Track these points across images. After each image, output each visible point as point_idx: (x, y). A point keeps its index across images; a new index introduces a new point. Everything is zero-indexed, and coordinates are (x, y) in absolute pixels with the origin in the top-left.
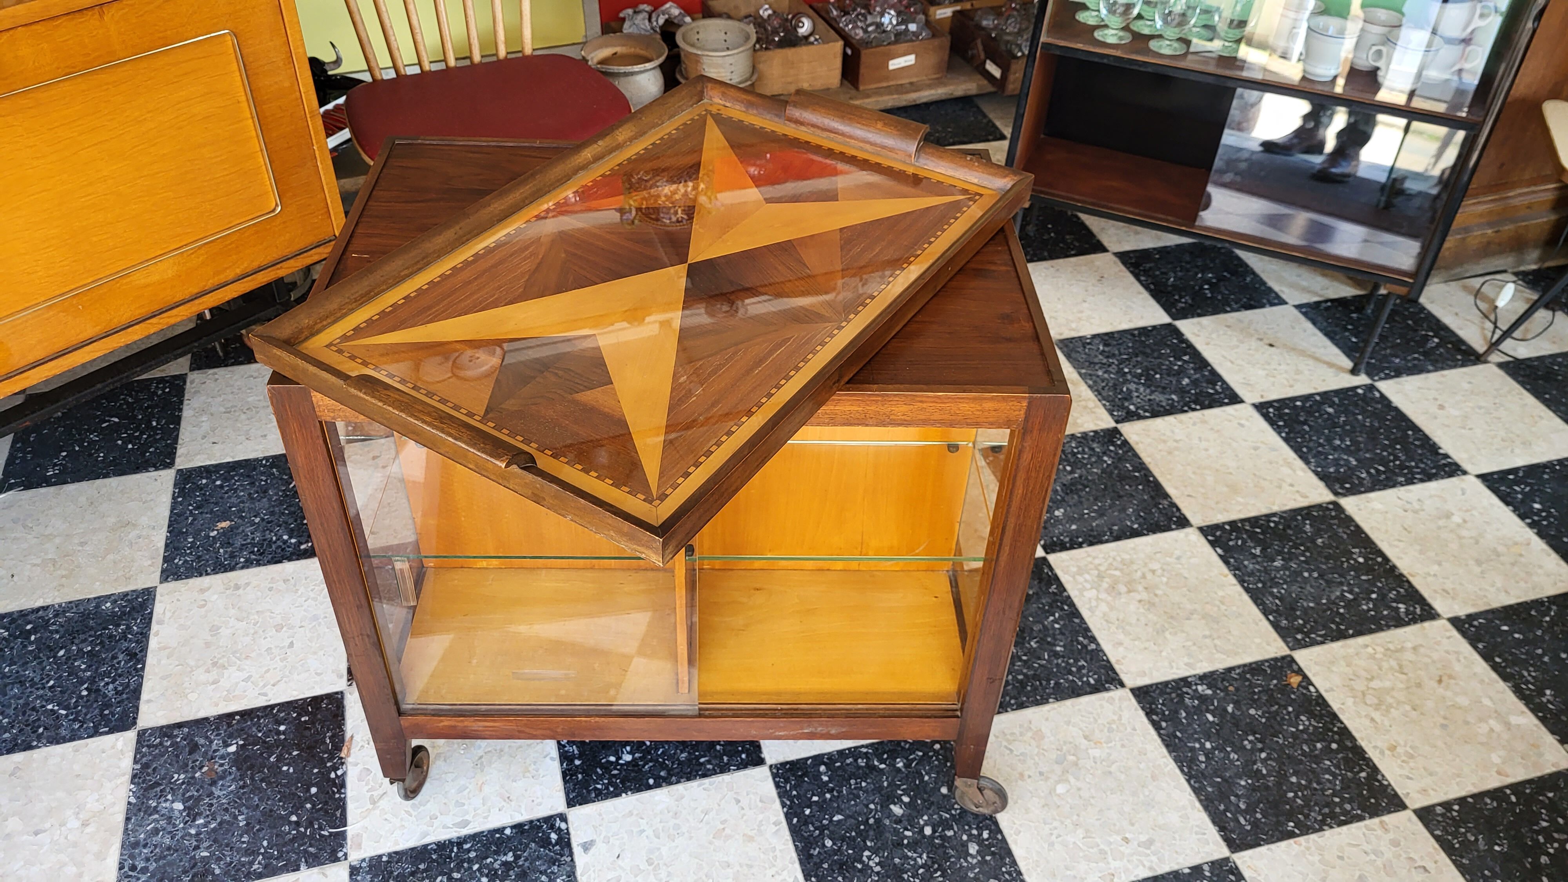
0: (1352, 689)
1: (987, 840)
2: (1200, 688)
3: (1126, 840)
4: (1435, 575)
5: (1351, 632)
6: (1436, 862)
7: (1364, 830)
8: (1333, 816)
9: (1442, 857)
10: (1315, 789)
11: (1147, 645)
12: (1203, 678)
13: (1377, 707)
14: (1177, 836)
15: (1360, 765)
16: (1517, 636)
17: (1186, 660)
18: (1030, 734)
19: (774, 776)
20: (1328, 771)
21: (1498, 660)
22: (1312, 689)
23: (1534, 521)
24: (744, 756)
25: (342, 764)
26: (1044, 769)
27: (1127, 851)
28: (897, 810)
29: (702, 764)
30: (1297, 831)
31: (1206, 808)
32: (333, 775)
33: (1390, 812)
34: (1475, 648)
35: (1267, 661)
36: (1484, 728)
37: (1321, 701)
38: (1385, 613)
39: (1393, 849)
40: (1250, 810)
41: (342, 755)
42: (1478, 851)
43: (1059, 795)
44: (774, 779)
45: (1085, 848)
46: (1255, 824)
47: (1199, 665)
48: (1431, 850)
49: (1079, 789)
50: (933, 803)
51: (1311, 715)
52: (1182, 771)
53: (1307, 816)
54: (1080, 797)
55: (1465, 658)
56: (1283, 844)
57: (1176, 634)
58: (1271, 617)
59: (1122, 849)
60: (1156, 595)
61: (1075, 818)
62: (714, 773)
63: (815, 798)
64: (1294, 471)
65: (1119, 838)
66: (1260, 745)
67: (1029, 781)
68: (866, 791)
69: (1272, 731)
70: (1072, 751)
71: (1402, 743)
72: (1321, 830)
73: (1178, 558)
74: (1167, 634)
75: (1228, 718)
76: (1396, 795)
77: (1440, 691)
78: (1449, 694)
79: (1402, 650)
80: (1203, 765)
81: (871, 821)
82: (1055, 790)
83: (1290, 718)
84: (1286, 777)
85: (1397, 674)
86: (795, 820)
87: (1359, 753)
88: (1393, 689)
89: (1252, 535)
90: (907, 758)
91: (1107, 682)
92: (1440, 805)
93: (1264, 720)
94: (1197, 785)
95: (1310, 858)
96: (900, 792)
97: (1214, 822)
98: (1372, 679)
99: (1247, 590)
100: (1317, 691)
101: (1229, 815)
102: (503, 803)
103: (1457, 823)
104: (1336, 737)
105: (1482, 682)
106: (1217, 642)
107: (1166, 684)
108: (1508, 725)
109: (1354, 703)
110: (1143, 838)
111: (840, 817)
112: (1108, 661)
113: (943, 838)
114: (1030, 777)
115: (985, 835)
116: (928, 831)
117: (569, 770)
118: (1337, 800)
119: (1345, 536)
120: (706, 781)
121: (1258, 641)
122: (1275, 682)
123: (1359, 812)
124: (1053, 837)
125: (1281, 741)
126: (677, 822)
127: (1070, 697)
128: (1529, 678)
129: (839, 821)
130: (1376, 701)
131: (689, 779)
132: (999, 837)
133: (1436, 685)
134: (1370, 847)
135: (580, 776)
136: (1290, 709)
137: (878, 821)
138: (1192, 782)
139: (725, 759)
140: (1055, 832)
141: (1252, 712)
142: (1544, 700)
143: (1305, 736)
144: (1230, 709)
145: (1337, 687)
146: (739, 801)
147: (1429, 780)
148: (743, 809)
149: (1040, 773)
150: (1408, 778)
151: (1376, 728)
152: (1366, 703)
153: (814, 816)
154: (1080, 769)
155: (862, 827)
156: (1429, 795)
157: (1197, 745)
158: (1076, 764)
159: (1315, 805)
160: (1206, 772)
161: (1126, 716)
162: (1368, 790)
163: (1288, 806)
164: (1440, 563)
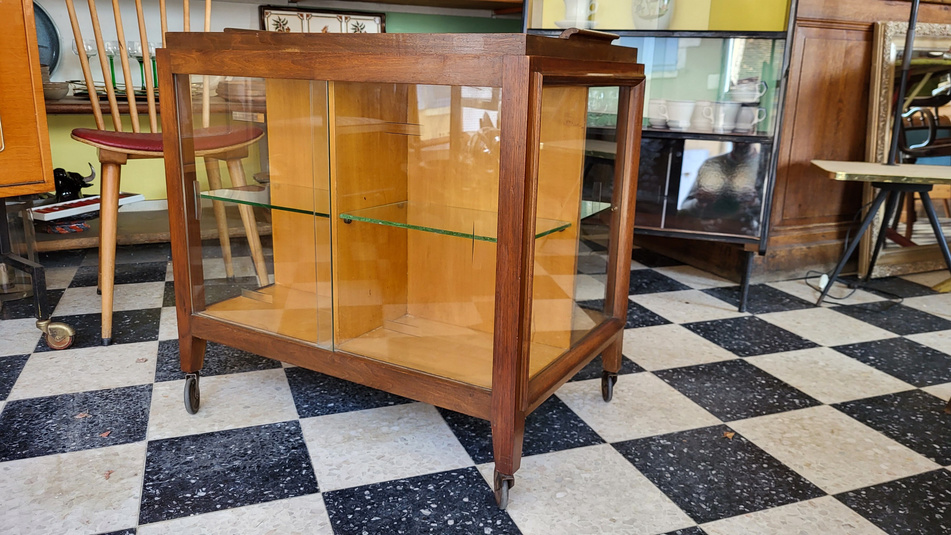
0: (772, 438)
1: (500, 525)
2: (662, 441)
3: (614, 521)
4: (813, 386)
5: (764, 413)
6: (857, 522)
7: (798, 507)
8: (773, 501)
9: (862, 519)
10: (756, 488)
11: (621, 423)
12: (663, 437)
13: (792, 445)
14: (654, 517)
15: (786, 474)
16: (878, 410)
17: (650, 429)
18: (535, 468)
19: (325, 499)
20: (764, 478)
21: (869, 421)
22: (742, 439)
23: (871, 363)
24: (302, 489)
26: (547, 485)
27: (615, 526)
28: (426, 512)
29: (265, 495)
30: (746, 510)
31: (674, 501)
33: (815, 497)
34: (853, 417)
35: (708, 427)
36: (870, 453)
37: (750, 444)
38: (786, 403)
39: (823, 516)
40: (710, 500)
42: (887, 514)
43: (558, 499)
44: (325, 500)
45: (581, 526)
46: (714, 508)
47: (659, 431)
48: (852, 515)
49: (574, 495)
50: (456, 507)
51: (745, 451)
52: (654, 482)
53: (753, 502)
54: (576, 499)
55: (847, 421)
56: (738, 517)
57: (641, 417)
58: (707, 408)
59: (610, 525)
60: (625, 401)
61: (571, 510)
62: (275, 498)
63: (358, 509)
64: (711, 348)
65: (607, 520)
66: (710, 467)
67: (534, 492)
68: (401, 503)
69: (718, 460)
70: (569, 475)
71: (815, 462)
72: (765, 508)
73: (639, 384)
74: (635, 418)
75: (685, 455)
76: (817, 488)
77: (834, 436)
78: (840, 438)
79: (802, 419)
80: (670, 479)
81: (404, 519)
82: (555, 496)
83: (730, 453)
84: (733, 483)
85: (802, 430)
86: (339, 522)
87: (785, 469)
88: (800, 437)
89: (688, 374)
90: (437, 484)
91: (592, 441)
92: (852, 492)
93: (711, 455)
94: (666, 489)
95: (761, 524)
96: (429, 502)
97: (682, 508)
98: (785, 433)
99: (689, 397)
100: (747, 440)
101: (693, 503)
102: (83, 525)
103: (867, 501)
104: (766, 461)
105: (861, 431)
106: (671, 420)
107: (637, 440)
108: (888, 451)
109: (775, 444)
110: (627, 519)
111: (377, 518)
112: (593, 431)
113: (464, 526)
114: (535, 490)
115: (499, 522)
116: (451, 523)
117: (147, 503)
118: (774, 492)
119: (750, 372)
120: (267, 504)
121: (700, 418)
122: (716, 437)
123: (792, 498)
124: (555, 522)
125: (726, 465)
127: (566, 449)
128: (894, 429)
129: (376, 521)
130: (791, 443)
131: (251, 503)
132: (510, 523)
133: (830, 434)
134: (805, 516)
135: (156, 506)
136: (729, 449)
137: (409, 520)
138: (662, 488)
139: (286, 491)
140: (556, 519)
141: (702, 451)
142: (908, 438)
143: (743, 462)
144: (685, 450)
145: (761, 437)
146: (293, 513)
147: (839, 480)
148: (295, 517)
149: (543, 488)
150: (824, 479)
151: (793, 456)
152: (783, 445)
153: (355, 519)
154: (575, 484)
155: (396, 523)
156: (842, 487)
157: (663, 469)
158: (571, 482)
159: (757, 496)
160: (672, 482)
161: (608, 457)
162: (795, 487)
163: (737, 498)
164: (816, 382)
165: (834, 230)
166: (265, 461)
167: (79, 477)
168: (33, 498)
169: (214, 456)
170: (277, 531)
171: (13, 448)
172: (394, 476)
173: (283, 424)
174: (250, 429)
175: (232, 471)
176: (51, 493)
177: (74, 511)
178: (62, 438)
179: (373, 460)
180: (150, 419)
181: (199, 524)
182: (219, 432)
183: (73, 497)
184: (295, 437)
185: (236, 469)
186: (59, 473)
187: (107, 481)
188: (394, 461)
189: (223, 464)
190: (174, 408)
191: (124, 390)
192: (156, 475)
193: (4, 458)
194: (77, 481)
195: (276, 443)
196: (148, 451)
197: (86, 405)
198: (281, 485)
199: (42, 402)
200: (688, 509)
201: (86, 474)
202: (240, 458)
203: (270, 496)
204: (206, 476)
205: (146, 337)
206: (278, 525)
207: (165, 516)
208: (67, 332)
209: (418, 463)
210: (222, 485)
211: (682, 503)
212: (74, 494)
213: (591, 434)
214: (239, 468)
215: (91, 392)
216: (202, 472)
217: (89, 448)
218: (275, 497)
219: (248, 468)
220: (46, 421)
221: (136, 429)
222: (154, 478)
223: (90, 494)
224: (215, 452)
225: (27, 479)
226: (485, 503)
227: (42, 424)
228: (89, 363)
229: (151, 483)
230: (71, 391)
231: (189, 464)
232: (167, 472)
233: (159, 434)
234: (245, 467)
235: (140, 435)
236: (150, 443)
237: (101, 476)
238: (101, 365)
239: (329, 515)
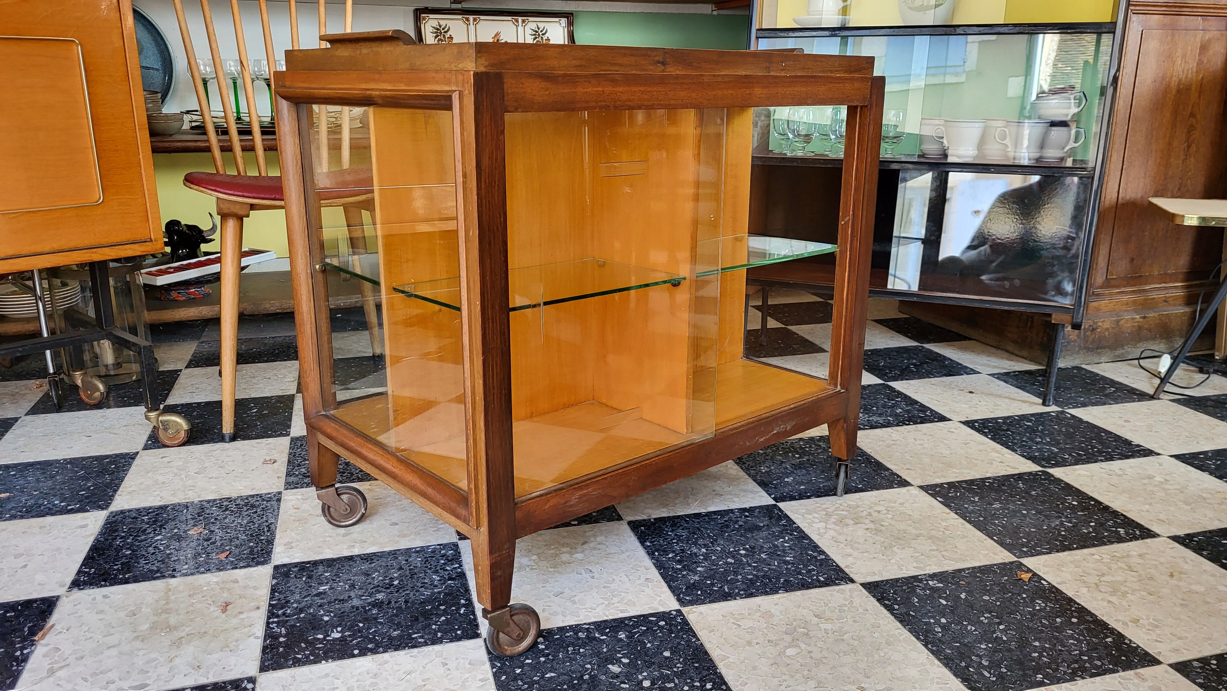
0: (1084, 582)
2: (930, 582)
3: (862, 689)
4: (1147, 511)
5: (1075, 546)
7: (1119, 679)
8: (1084, 670)
10: (1060, 650)
11: (876, 556)
12: (933, 576)
13: (1113, 593)
15: (1103, 633)
17: (915, 565)
18: (759, 614)
19: (487, 646)
20: (1072, 637)
21: (1224, 561)
22: (1043, 582)
24: (459, 632)
25: (33, 645)
26: (773, 638)
28: (615, 669)
29: (414, 638)
30: (1046, 680)
31: (946, 665)
32: (18, 653)
33: (1143, 666)
34: (1201, 555)
35: (996, 565)
37: (1054, 590)
38: (1106, 534)
40: (994, 665)
41: (36, 638)
43: (789, 657)
44: (487, 648)
46: (1000, 676)
47: (928, 568)
49: (810, 652)
50: (654, 663)
51: (1046, 599)
52: (918, 639)
53: (1056, 670)
54: (812, 658)
55: (1192, 561)
57: (903, 549)
58: (995, 538)
60: (882, 526)
61: (806, 673)
62: (426, 644)
63: (528, 661)
64: (1003, 455)
66: (998, 620)
67: (757, 647)
68: (584, 655)
69: (1009, 610)
70: (803, 625)
71: (1145, 617)
72: (1072, 680)
73: (902, 504)
74: (895, 549)
75: (962, 602)
76: (1147, 654)
77: (1173, 582)
78: (1182, 584)
79: (1128, 556)
80: (940, 635)
82: (784, 652)
83: (1025, 601)
84: (1029, 644)
85: (1128, 572)
86: (504, 677)
87: (1103, 625)
88: (1126, 581)
89: (970, 490)
90: (630, 632)
91: (836, 579)
92: (1197, 660)
93: (998, 603)
94: (934, 648)
96: (619, 655)
97: (956, 675)
98: (1103, 575)
99: (969, 522)
100: (1049, 584)
101: (971, 669)
102: (192, 671)
103: (1219, 674)
104: (1075, 614)
105: (1213, 575)
106: (944, 553)
107: (897, 580)
109: (1088, 591)
110: (880, 687)
111: (553, 674)
112: (837, 566)
113: (663, 689)
114: (757, 643)
115: (709, 686)
116: (647, 684)
117: (271, 645)
118: (1085, 658)
119: (1057, 490)
120: (415, 651)
121: (985, 552)
122: (1006, 578)
123: (1111, 666)
125: (1018, 617)
126: (375, 681)
127: (800, 589)
129: (551, 677)
130: (1112, 590)
131: (396, 650)
132: (724, 687)
133: (1169, 579)
135: (281, 649)
136: (1024, 596)
137: (593, 678)
138: (929, 646)
139: (439, 634)
140: (785, 684)
141: (986, 598)
143: (1043, 614)
144: (963, 596)
145: (1069, 581)
146: (447, 664)
147: (1179, 642)
148: (449, 670)
149: (769, 641)
150: (1157, 641)
151: (1114, 607)
152: (1100, 591)
153: (525, 674)
154: (811, 638)
155: (576, 682)
156: (1183, 653)
157: (932, 621)
158: (807, 634)
159: (1062, 662)
160: (943, 639)
161: (857, 601)
162: (1117, 651)
163: (1034, 663)
164: (1151, 504)
165: (1180, 293)
166: (414, 595)
167: (191, 608)
168: (135, 634)
169: (353, 586)
170: (426, 687)
171: (114, 570)
172: (576, 619)
173: (438, 547)
174: (398, 552)
175: (374, 606)
176: (156, 629)
177: (182, 652)
178: (172, 559)
179: (550, 597)
180: (277, 537)
181: (331, 675)
182: (359, 556)
183: (182, 634)
184: (452, 564)
185: (378, 604)
186: (167, 603)
187: (224, 615)
188: (576, 599)
189: (364, 598)
190: (306, 523)
191: (247, 499)
192: (282, 609)
193: (103, 583)
194: (188, 614)
195: (428, 571)
196: (274, 578)
197: (201, 518)
198: (434, 627)
199: (150, 513)
200: (965, 677)
201: (199, 606)
202: (384, 590)
203: (420, 640)
204: (343, 613)
205: (275, 432)
206: (429, 679)
207: (291, 663)
208: (181, 425)
209: (606, 602)
210: (361, 625)
211: (956, 668)
212: (184, 630)
213: (834, 570)
214: (382, 602)
215: (208, 501)
216: (337, 606)
217: (203, 573)
218: (425, 642)
219: (393, 603)
220: (153, 538)
221: (260, 549)
222: (280, 612)
223: (202, 631)
224: (354, 581)
225: (129, 610)
226: (692, 659)
227: (149, 540)
228: (206, 465)
229: (276, 620)
230: (185, 499)
231: (323, 596)
232: (295, 605)
233: (288, 557)
234: (390, 602)
235: (264, 558)
236: (276, 568)
237: (216, 609)
238: (222, 467)
239: (492, 668)
